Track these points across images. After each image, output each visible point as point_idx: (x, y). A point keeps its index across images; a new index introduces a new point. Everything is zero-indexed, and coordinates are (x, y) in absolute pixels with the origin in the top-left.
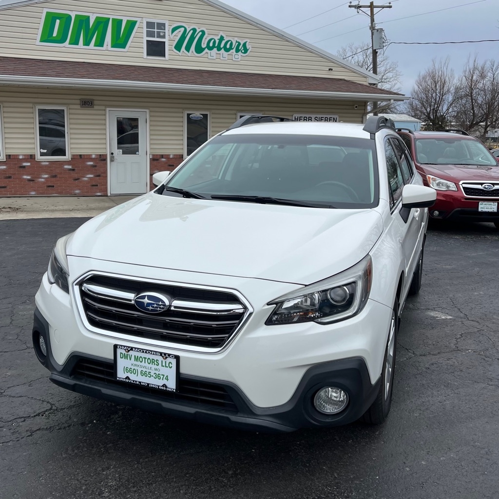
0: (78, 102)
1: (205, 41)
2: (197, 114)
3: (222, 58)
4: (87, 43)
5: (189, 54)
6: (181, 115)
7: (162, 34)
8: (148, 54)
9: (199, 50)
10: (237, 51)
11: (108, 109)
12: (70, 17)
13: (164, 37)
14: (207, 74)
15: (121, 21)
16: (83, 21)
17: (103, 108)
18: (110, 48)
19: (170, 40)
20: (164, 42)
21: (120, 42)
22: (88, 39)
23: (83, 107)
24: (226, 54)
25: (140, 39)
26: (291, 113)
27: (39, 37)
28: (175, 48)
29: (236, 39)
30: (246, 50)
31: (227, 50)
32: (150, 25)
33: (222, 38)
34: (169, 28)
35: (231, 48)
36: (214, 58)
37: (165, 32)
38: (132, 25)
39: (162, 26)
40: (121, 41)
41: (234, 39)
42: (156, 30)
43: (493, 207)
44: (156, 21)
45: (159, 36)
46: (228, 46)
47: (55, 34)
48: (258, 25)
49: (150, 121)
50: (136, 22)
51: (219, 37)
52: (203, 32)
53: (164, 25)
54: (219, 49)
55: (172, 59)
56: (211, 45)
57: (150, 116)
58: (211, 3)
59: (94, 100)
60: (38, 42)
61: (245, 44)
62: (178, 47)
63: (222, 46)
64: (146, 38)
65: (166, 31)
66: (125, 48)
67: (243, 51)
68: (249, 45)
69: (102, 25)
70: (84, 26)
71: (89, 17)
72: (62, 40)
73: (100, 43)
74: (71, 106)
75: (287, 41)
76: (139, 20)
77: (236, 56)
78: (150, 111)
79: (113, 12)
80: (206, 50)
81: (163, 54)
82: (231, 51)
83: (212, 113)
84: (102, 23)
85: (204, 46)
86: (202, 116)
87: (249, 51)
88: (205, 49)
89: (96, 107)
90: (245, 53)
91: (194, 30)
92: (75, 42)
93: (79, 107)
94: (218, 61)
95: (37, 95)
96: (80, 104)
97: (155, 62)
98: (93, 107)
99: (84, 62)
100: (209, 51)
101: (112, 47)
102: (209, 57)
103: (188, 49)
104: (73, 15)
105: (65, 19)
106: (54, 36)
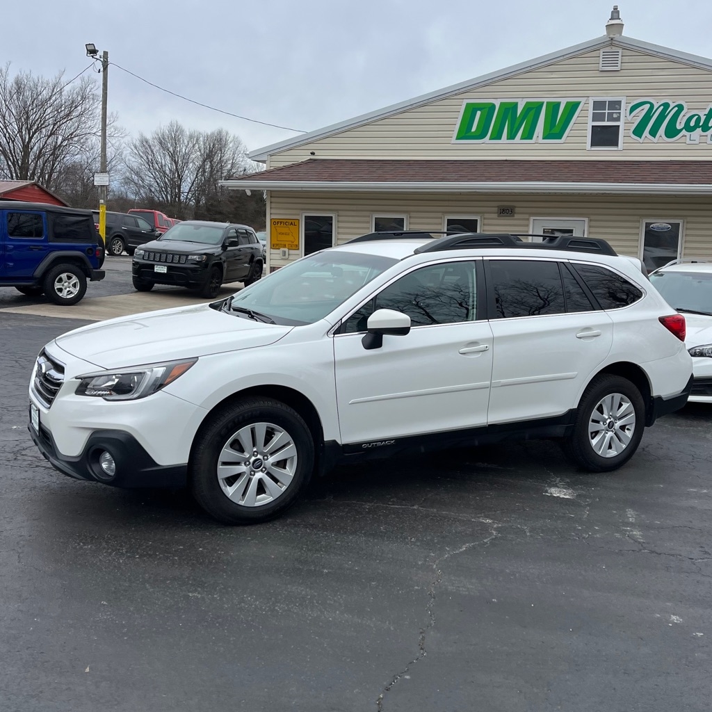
0: (496, 209)
1: (681, 119)
2: (661, 224)
3: (709, 142)
4: (512, 136)
5: (655, 140)
6: (637, 224)
7: (615, 116)
8: (593, 144)
9: (672, 132)
11: (532, 218)
12: (493, 106)
13: (618, 119)
15: (558, 104)
16: (509, 109)
17: (526, 216)
18: (541, 140)
19: (626, 123)
20: (619, 126)
21: (554, 132)
22: (514, 131)
23: (501, 216)
25: (583, 123)
27: (455, 134)
28: (633, 133)
32: (598, 105)
34: (627, 107)
36: (697, 142)
37: (620, 113)
38: (572, 108)
39: (615, 105)
40: (556, 130)
42: (607, 111)
44: (608, 99)
45: (611, 118)
47: (474, 129)
49: (590, 233)
50: (579, 103)
51: (706, 112)
52: (680, 108)
53: (619, 103)
54: (705, 129)
55: (629, 149)
56: (692, 124)
57: (590, 227)
58: (696, 64)
59: (515, 207)
60: (454, 140)
62: (638, 131)
64: (591, 123)
65: (622, 111)
66: (561, 138)
70: (510, 116)
72: (481, 135)
73: (529, 135)
74: (487, 216)
76: (583, 100)
78: (590, 220)
79: (549, 94)
80: (684, 132)
81: (615, 143)
83: (687, 223)
84: (533, 110)
85: (679, 127)
86: (670, 226)
88: (681, 130)
89: (516, 216)
91: (666, 105)
92: (497, 136)
93: (495, 216)
94: (703, 146)
95: (446, 203)
96: (497, 213)
97: (605, 154)
98: (513, 216)
99: (506, 160)
100: (688, 134)
101: (543, 139)
102: (688, 142)
103: (653, 132)
104: (497, 103)
105: (487, 109)
106: (472, 131)
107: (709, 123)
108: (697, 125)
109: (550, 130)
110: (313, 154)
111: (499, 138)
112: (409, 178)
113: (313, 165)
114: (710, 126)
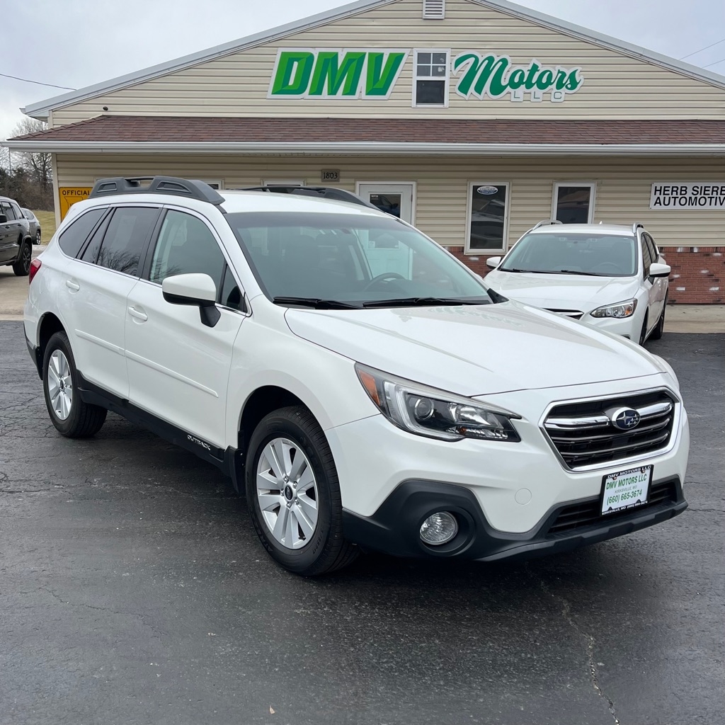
0: (319, 174)
1: (506, 75)
2: (488, 187)
3: (533, 100)
4: (333, 91)
5: (480, 97)
6: (463, 188)
7: (440, 70)
8: (418, 101)
9: (497, 89)
10: (560, 86)
11: (358, 183)
12: (312, 56)
13: (443, 74)
14: (505, 126)
15: (382, 55)
16: (329, 61)
17: (352, 181)
18: (364, 96)
19: (451, 77)
20: (444, 81)
21: (378, 87)
22: (335, 85)
23: (325, 180)
24: (539, 92)
25: (408, 79)
27: (271, 88)
28: (459, 89)
29: (558, 67)
30: (574, 84)
31: (542, 86)
32: (423, 57)
33: (535, 68)
34: (452, 60)
35: (549, 83)
36: (521, 100)
37: (445, 67)
38: (396, 59)
39: (440, 58)
40: (379, 85)
41: (554, 68)
42: (431, 65)
44: (432, 51)
45: (436, 73)
46: (544, 80)
47: (291, 83)
48: (597, 42)
49: (418, 198)
50: (402, 55)
51: (530, 67)
52: (505, 62)
53: (444, 55)
54: (529, 85)
55: (455, 106)
56: (516, 80)
57: (418, 191)
58: (519, 15)
59: (340, 171)
60: (270, 95)
61: (573, 75)
62: (464, 88)
63: (534, 80)
64: (416, 78)
65: (447, 65)
66: (385, 94)
67: (569, 86)
68: (579, 75)
69: (354, 64)
70: (330, 68)
71: (337, 54)
72: (300, 90)
73: (351, 90)
75: (649, 63)
76: (407, 52)
77: (558, 95)
78: (418, 185)
79: (370, 44)
80: (508, 89)
81: (440, 99)
82: (550, 87)
83: (513, 185)
84: (355, 61)
85: (504, 83)
86: (496, 189)
87: (579, 86)
88: (506, 86)
89: (342, 181)
90: (572, 88)
91: (491, 59)
92: (317, 90)
93: (319, 181)
94: (527, 104)
95: (265, 167)
96: (321, 178)
97: (430, 112)
98: (338, 181)
99: (328, 118)
100: (512, 91)
101: (367, 94)
102: (513, 99)
103: (479, 89)
104: (316, 53)
105: (304, 60)
106: (290, 84)
107: (533, 80)
108: (521, 82)
109: (374, 84)
110: (106, 109)
111: (319, 92)
112: (228, 137)
113: (108, 122)
114: (533, 82)
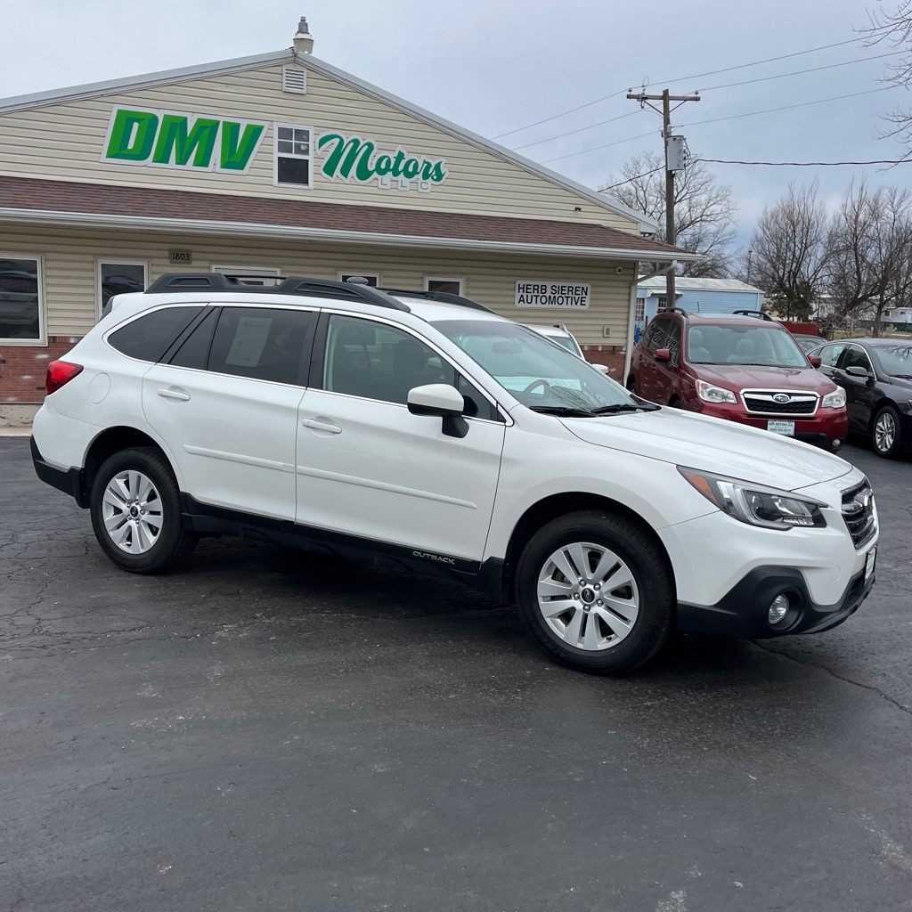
0: (167, 254)
1: (373, 160)
2: (358, 278)
3: (400, 188)
4: (182, 160)
5: (347, 181)
7: (303, 148)
8: (281, 179)
9: (363, 174)
10: (426, 176)
11: (214, 267)
12: (155, 119)
13: (306, 152)
14: (375, 214)
15: (237, 126)
16: (176, 125)
17: (206, 265)
18: (219, 169)
19: (316, 159)
20: (307, 161)
21: (235, 160)
22: (185, 153)
23: (176, 263)
24: (406, 181)
25: (267, 155)
26: (512, 279)
28: (324, 170)
29: (423, 157)
30: (440, 176)
31: (409, 175)
32: (284, 133)
33: (400, 156)
34: (316, 138)
35: (415, 172)
36: (388, 187)
37: (308, 145)
38: (255, 132)
39: (304, 135)
40: (237, 158)
41: (420, 157)
42: (293, 141)
43: (788, 428)
44: (294, 127)
45: (299, 151)
46: (411, 169)
47: (130, 146)
48: (460, 136)
50: (261, 128)
51: (396, 154)
52: (371, 146)
53: (307, 133)
54: (396, 173)
55: (319, 188)
56: (383, 166)
58: (383, 99)
59: (191, 251)
60: (103, 158)
61: (438, 167)
62: (329, 169)
63: (401, 168)
64: (277, 154)
65: (311, 143)
66: (242, 168)
67: (435, 177)
68: (445, 167)
69: (206, 133)
70: (177, 134)
71: (186, 119)
72: (143, 155)
73: (204, 161)
74: (155, 261)
75: (507, 162)
76: (266, 125)
77: (424, 186)
78: (282, 272)
79: (223, 111)
80: (375, 174)
81: (304, 180)
82: (416, 176)
83: (384, 276)
84: (207, 130)
85: (371, 167)
86: (367, 281)
87: (444, 178)
88: (373, 172)
89: (194, 263)
90: (437, 180)
91: (356, 142)
92: (163, 158)
93: (167, 262)
94: (394, 192)
95: (100, 243)
96: (170, 258)
97: (292, 192)
98: (190, 263)
99: (177, 191)
100: (379, 177)
101: (222, 167)
102: (380, 186)
103: (345, 172)
104: (161, 115)
105: (147, 122)
106: (129, 148)
107: (398, 167)
108: (387, 168)
109: (229, 158)
111: (166, 160)
114: (400, 170)
